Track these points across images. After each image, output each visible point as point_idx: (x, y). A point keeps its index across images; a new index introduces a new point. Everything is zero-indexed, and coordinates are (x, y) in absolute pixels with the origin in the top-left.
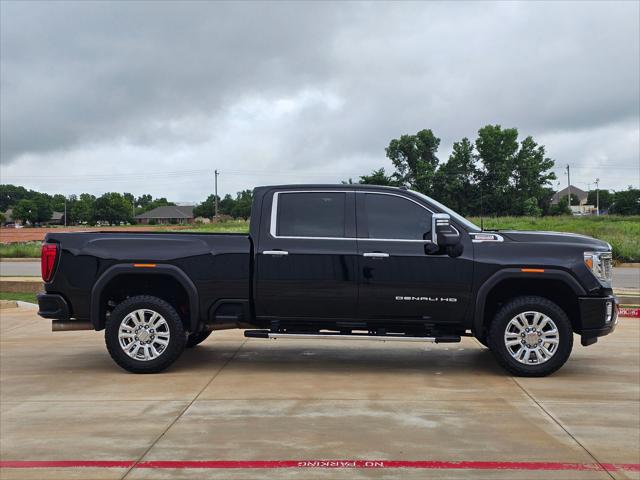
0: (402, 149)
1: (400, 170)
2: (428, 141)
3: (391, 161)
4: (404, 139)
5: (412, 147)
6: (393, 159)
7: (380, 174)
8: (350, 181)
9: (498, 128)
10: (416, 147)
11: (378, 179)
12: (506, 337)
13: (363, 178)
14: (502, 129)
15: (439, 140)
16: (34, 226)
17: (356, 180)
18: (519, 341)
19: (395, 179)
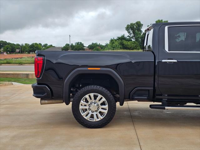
0: (131, 28)
1: (130, 35)
2: (139, 25)
3: (127, 32)
4: (131, 24)
5: (134, 27)
6: (128, 31)
7: (123, 36)
8: (114, 38)
9: (162, 20)
10: (135, 27)
11: (122, 38)
13: (118, 37)
14: (163, 21)
15: (143, 25)
16: (10, 54)
17: (116, 38)
19: (128, 38)
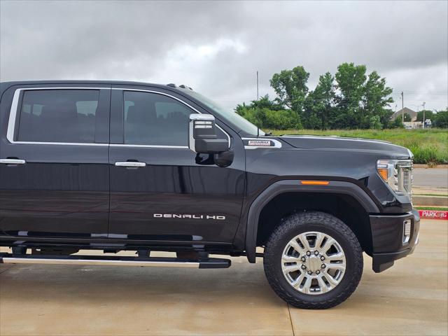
0: (282, 80)
1: (280, 96)
2: (301, 75)
4: (283, 73)
5: (288, 79)
6: (275, 88)
7: (266, 99)
8: (244, 104)
9: (352, 65)
10: (291, 79)
11: (263, 104)
12: (283, 262)
13: (253, 102)
14: (355, 66)
15: (309, 74)
17: (248, 104)
18: (298, 267)
19: (276, 102)
